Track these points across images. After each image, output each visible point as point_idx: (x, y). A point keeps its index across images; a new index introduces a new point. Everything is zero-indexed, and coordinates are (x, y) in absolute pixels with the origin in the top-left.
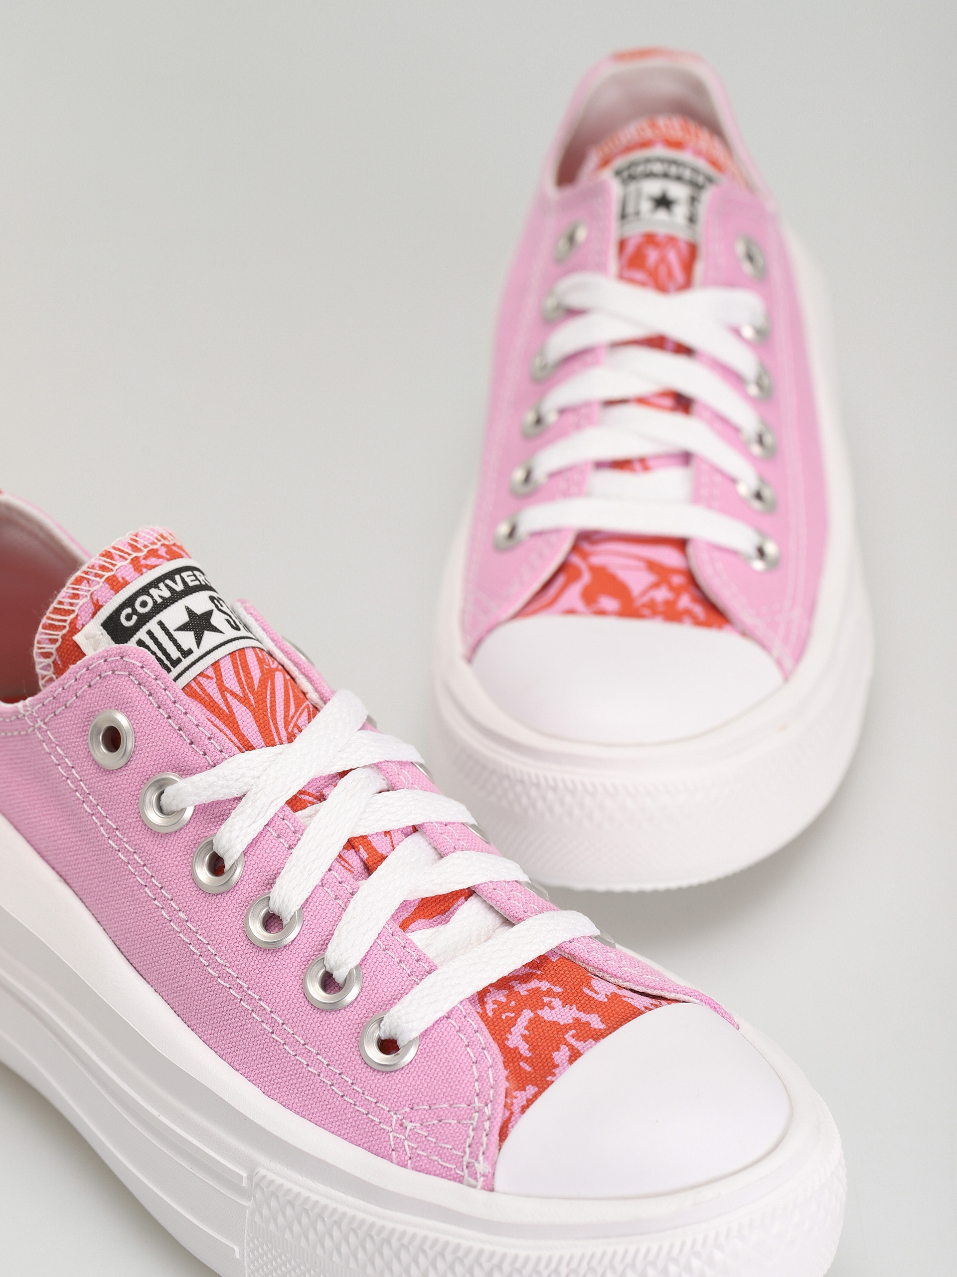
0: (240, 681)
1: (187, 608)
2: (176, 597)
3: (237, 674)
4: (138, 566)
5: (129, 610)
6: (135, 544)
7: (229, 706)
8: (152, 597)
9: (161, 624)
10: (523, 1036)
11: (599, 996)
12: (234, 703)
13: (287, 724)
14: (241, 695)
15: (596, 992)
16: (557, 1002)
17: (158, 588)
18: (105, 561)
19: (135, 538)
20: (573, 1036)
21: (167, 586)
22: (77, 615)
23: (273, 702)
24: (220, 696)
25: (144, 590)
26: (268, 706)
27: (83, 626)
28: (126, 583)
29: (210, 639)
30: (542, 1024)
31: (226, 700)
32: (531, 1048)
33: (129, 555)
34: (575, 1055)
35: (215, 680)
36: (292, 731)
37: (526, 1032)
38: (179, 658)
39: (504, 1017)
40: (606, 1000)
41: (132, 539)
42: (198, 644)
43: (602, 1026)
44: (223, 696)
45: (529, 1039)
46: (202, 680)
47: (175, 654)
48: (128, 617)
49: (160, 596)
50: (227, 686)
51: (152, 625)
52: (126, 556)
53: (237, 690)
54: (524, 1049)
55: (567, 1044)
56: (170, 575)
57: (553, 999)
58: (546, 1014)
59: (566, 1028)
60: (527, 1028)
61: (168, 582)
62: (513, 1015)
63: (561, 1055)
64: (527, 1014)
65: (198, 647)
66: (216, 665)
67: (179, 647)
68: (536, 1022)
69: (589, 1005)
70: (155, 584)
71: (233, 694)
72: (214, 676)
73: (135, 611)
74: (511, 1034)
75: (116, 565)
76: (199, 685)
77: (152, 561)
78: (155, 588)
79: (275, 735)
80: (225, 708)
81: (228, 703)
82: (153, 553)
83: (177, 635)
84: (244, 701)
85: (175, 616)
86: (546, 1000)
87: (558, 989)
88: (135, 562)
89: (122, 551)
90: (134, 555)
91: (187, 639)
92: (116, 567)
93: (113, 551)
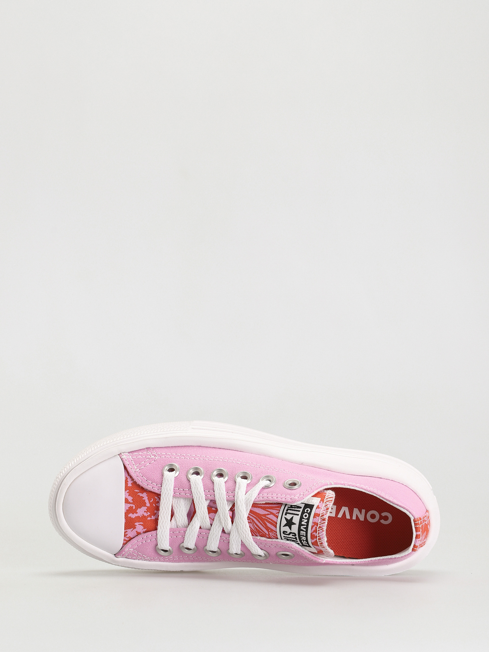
0: (269, 519)
1: (295, 524)
2: (300, 525)
3: (272, 520)
4: (315, 524)
5: (308, 512)
6: (321, 528)
7: (268, 511)
8: (305, 519)
9: (298, 515)
10: (143, 498)
11: (138, 524)
12: (267, 513)
13: (253, 520)
14: (266, 516)
15: (139, 524)
16: (145, 514)
17: (306, 523)
18: (323, 517)
19: (323, 530)
20: (133, 507)
21: (305, 525)
22: (323, 503)
23: (259, 522)
24: (271, 511)
25: (308, 519)
26: (259, 520)
27: (320, 502)
28: (314, 517)
29: (284, 522)
30: (143, 505)
31: (269, 512)
32: (139, 496)
33: (320, 525)
34: (127, 501)
35: (275, 513)
36: (250, 520)
37: (144, 499)
38: (287, 511)
39: (152, 499)
40: (135, 524)
41: (323, 529)
42: (285, 518)
43: (129, 516)
44: (270, 512)
45: (141, 498)
46: (278, 511)
47: (289, 511)
48: (307, 511)
49: (304, 521)
50: (271, 515)
51: (300, 513)
52: (320, 523)
53: (268, 516)
54: (141, 495)
55: (132, 503)
56: (307, 528)
57: (147, 515)
58: (144, 509)
59: (136, 509)
60: (145, 500)
61: (305, 526)
62: (151, 501)
63: (130, 499)
64: (148, 505)
65: (285, 517)
66: (277, 517)
67: (289, 513)
68: (144, 504)
69: (138, 519)
70: (308, 523)
71: (269, 514)
72: (276, 514)
73: (307, 513)
74: (147, 496)
75: (321, 519)
76: (278, 510)
77: (314, 528)
78: (307, 522)
79: (252, 515)
80: (268, 510)
81: (268, 512)
82: (316, 531)
83: (292, 516)
84: (265, 515)
85: (296, 520)
86: (149, 514)
87: (149, 519)
88: (317, 524)
89: (322, 524)
90: (318, 526)
91: (289, 517)
92: (320, 519)
93: (324, 522)
